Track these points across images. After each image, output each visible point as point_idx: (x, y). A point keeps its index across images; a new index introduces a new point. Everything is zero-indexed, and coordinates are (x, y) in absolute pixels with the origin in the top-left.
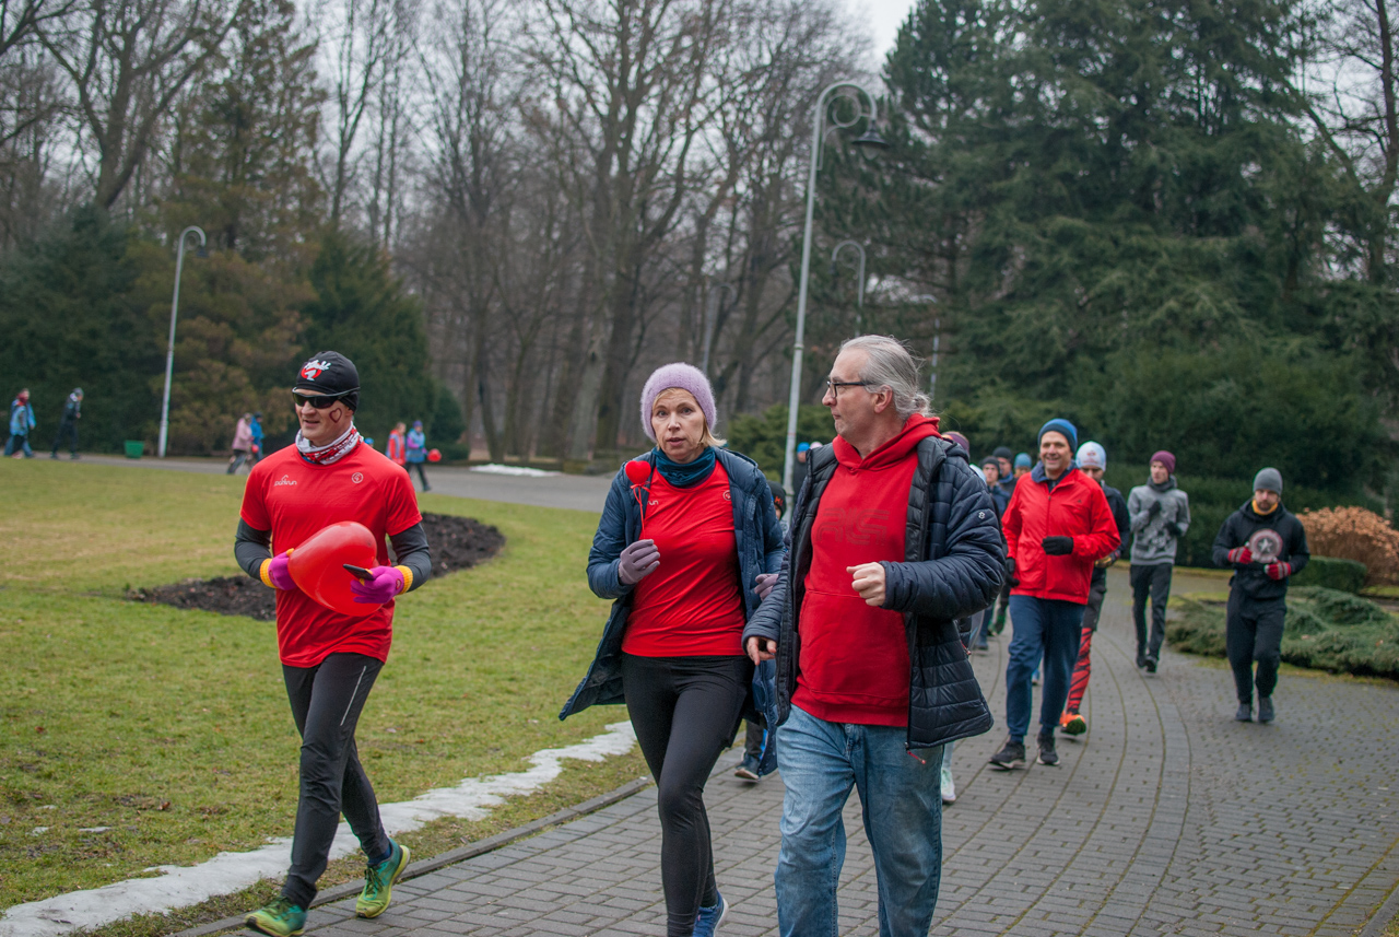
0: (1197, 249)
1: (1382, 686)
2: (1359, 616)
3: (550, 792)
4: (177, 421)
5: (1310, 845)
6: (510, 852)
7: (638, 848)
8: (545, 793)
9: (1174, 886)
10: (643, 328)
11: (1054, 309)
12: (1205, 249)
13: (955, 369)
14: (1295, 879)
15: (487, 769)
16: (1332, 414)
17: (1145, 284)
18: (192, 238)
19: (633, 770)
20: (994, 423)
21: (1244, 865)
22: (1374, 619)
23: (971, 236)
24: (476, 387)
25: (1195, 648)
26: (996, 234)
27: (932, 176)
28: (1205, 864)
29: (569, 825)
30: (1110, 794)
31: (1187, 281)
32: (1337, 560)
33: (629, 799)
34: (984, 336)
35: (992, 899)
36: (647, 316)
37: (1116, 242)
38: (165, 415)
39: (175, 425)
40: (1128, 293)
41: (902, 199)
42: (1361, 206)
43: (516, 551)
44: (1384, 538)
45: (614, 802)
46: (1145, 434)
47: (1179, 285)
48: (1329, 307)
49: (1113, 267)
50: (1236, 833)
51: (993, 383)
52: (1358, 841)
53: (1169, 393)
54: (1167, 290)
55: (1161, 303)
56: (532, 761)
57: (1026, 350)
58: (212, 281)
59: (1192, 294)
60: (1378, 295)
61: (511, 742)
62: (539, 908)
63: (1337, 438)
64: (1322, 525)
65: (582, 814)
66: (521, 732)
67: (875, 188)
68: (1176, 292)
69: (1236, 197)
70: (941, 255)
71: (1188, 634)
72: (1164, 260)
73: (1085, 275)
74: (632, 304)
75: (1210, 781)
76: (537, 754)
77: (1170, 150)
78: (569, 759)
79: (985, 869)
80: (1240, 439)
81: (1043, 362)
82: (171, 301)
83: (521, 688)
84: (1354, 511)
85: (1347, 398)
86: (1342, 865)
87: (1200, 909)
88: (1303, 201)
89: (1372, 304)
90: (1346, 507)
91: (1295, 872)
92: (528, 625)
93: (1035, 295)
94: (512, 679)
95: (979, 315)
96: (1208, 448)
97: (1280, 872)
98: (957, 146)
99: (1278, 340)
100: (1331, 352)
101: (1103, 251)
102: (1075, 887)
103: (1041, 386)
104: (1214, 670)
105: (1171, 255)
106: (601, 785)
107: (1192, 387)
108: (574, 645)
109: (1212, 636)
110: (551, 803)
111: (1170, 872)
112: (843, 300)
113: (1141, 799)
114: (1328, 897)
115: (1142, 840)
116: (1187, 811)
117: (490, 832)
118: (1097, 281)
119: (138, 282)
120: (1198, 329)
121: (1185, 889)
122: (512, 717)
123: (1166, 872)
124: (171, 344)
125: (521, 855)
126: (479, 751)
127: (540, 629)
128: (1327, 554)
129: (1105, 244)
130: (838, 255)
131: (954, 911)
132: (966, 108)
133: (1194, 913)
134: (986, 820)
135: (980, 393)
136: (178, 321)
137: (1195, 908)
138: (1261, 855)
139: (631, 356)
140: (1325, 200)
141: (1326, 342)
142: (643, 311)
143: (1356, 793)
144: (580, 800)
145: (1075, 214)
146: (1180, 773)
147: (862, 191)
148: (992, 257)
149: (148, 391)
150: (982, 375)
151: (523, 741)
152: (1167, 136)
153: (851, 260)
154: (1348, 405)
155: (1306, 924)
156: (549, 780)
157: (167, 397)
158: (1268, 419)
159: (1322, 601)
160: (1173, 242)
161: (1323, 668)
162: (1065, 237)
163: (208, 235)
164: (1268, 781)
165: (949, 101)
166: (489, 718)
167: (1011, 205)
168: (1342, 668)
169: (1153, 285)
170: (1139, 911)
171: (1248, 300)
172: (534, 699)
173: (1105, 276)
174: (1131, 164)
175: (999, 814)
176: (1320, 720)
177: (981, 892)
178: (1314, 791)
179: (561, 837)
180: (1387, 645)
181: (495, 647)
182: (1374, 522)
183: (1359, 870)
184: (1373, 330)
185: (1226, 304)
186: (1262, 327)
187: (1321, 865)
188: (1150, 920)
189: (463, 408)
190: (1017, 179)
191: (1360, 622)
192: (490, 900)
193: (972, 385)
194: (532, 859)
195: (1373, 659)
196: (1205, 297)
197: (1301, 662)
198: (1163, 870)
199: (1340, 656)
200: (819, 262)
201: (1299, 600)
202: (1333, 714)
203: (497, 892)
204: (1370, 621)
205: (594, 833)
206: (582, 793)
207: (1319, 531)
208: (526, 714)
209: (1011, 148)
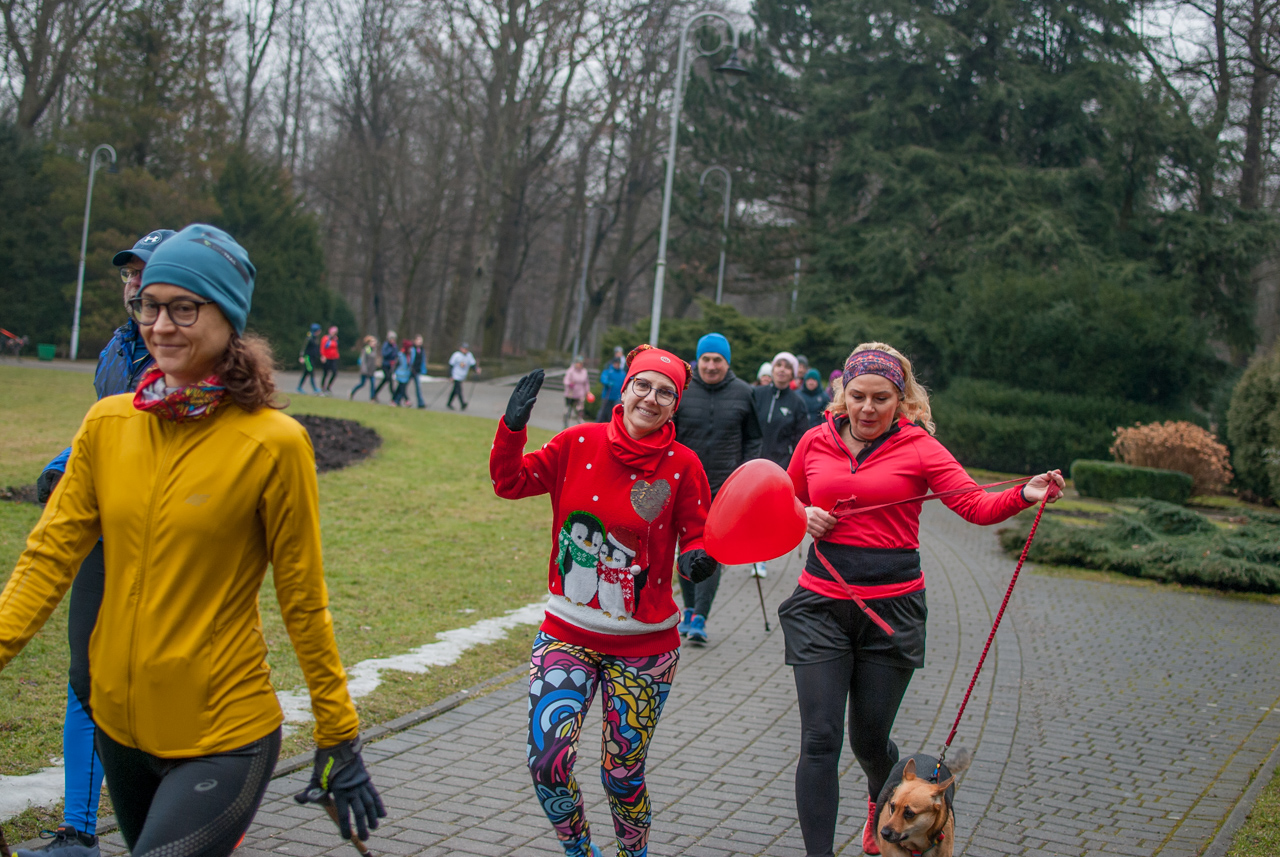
0: (1040, 179)
1: (1209, 595)
2: (1187, 527)
3: (363, 707)
4: (88, 326)
5: (1139, 768)
7: (444, 771)
9: (1000, 817)
10: (527, 246)
11: (906, 232)
12: (1047, 178)
13: (813, 287)
14: (1124, 807)
16: (1163, 334)
17: (991, 210)
18: (104, 156)
19: (455, 682)
20: (848, 338)
21: (1072, 792)
22: (1202, 530)
23: (831, 164)
24: (372, 299)
26: (853, 162)
27: (794, 107)
28: (1032, 790)
30: (939, 710)
31: (1031, 208)
32: (1166, 472)
33: (447, 714)
34: (840, 257)
36: (530, 235)
37: (964, 171)
38: (77, 321)
39: (86, 330)
40: (975, 218)
41: (766, 127)
42: (1194, 142)
43: (390, 452)
44: (1210, 451)
45: (430, 718)
46: (988, 350)
47: (1023, 212)
48: (1162, 234)
49: (962, 193)
50: (1065, 755)
51: (848, 300)
52: (1188, 764)
53: (1011, 313)
54: (1011, 216)
55: (1006, 228)
57: (879, 271)
58: (122, 196)
59: (1034, 221)
60: (1207, 225)
62: (324, 843)
63: (1167, 357)
64: (1153, 438)
65: (394, 731)
66: (349, 640)
67: (741, 118)
69: (1078, 132)
70: (802, 181)
72: (1009, 188)
73: (935, 201)
74: (516, 223)
75: (1040, 697)
76: (360, 664)
77: (1016, 86)
78: (391, 670)
80: (1077, 356)
81: (895, 282)
82: (83, 214)
83: (361, 592)
84: (1182, 426)
85: (1177, 319)
86: (1172, 791)
87: (1025, 843)
88: (1140, 136)
89: (1202, 233)
90: (1175, 421)
91: (1124, 799)
92: (386, 526)
93: (888, 219)
94: (355, 583)
95: (836, 237)
96: (1047, 364)
97: (1109, 799)
98: (819, 79)
99: (1115, 265)
100: (1163, 277)
101: (952, 179)
103: (893, 305)
104: (1047, 578)
105: (1015, 184)
106: (419, 699)
107: (1033, 308)
108: (426, 547)
109: (1047, 545)
111: (997, 800)
112: (710, 221)
114: (1157, 829)
116: (1016, 730)
117: (292, 751)
118: (946, 207)
119: (53, 195)
120: (1040, 254)
121: (1011, 820)
122: (345, 623)
123: (992, 800)
124: (83, 254)
127: (396, 530)
128: (1156, 465)
129: (955, 172)
130: (706, 180)
131: (767, 846)
132: (828, 44)
133: (1020, 848)
135: (835, 309)
136: (90, 233)
138: (1090, 780)
139: (515, 272)
140: (1159, 135)
141: (1159, 268)
142: (527, 231)
143: (1186, 710)
144: (393, 716)
145: (927, 144)
146: (1011, 688)
147: (729, 120)
148: (849, 184)
149: (61, 298)
150: (838, 293)
151: (349, 649)
152: (1014, 73)
153: (717, 184)
154: (1178, 326)
156: (365, 694)
157: (78, 304)
158: (1103, 338)
159: (1152, 512)
160: (1018, 172)
161: (1152, 578)
162: (917, 166)
163: (120, 154)
164: (1099, 695)
165: (812, 37)
167: (867, 135)
168: (1170, 577)
169: (999, 211)
171: (1086, 226)
172: (373, 604)
173: (954, 202)
174: (980, 100)
176: (1149, 631)
178: (1144, 707)
181: (347, 549)
182: (1201, 436)
183: (1189, 797)
184: (1202, 257)
185: (1066, 230)
186: (1101, 253)
187: (1150, 791)
189: (359, 319)
190: (873, 111)
191: (1187, 533)
192: (273, 832)
193: (828, 302)
195: (1200, 569)
196: (1047, 223)
197: (1132, 571)
198: (989, 797)
199: (1170, 566)
200: (688, 186)
201: (1130, 510)
202: (1162, 624)
203: (283, 822)
204: (1198, 531)
205: (401, 753)
206: (397, 708)
207: (1149, 444)
208: (359, 621)
209: (869, 82)
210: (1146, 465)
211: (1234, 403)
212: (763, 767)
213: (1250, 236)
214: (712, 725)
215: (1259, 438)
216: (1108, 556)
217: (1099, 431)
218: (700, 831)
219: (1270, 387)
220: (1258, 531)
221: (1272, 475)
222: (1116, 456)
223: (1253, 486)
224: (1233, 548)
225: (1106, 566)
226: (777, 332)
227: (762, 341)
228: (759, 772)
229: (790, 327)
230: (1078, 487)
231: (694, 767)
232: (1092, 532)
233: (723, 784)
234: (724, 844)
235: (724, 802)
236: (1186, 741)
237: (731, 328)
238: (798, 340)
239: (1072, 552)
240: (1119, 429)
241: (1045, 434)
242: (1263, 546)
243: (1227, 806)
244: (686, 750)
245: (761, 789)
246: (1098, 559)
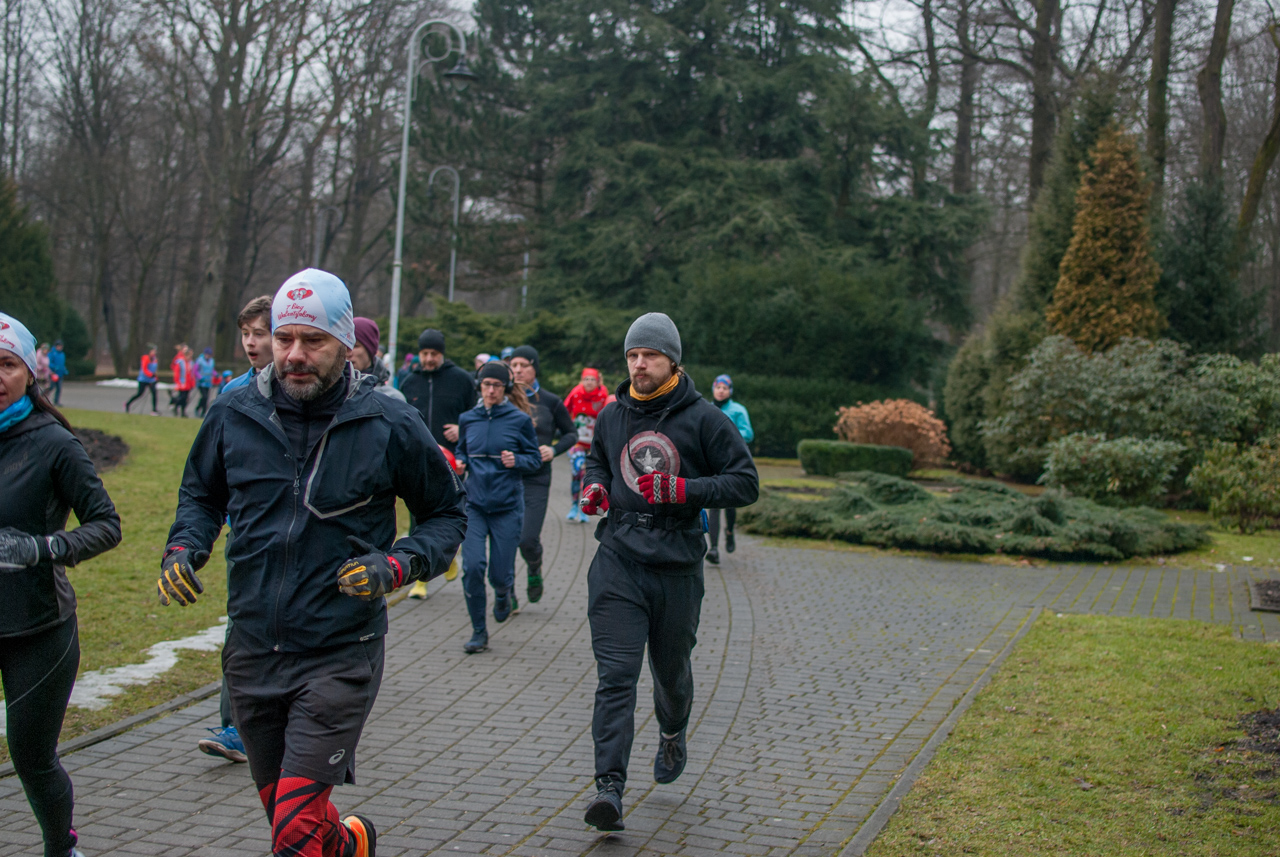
0: (759, 170)
1: (925, 558)
2: (905, 496)
3: (166, 681)
5: (858, 702)
6: (129, 738)
8: (162, 682)
9: (736, 743)
10: (257, 249)
11: (632, 226)
12: (766, 169)
13: (542, 282)
14: (844, 732)
15: (108, 662)
16: (882, 317)
17: (713, 202)
20: (579, 331)
21: (799, 722)
22: (918, 499)
23: (556, 160)
24: (101, 307)
25: (760, 529)
26: (578, 158)
27: (520, 107)
28: (763, 722)
29: (185, 711)
31: (751, 199)
32: (887, 447)
34: (569, 252)
35: (572, 762)
36: (259, 239)
37: (686, 164)
40: (698, 210)
41: (492, 126)
42: (905, 130)
43: (139, 458)
44: (927, 426)
46: (715, 338)
47: (744, 202)
48: (878, 220)
49: (684, 186)
50: (793, 693)
51: (577, 294)
52: (901, 697)
53: (736, 301)
54: (733, 208)
55: (728, 219)
56: (150, 653)
57: (607, 264)
59: (755, 211)
60: (920, 210)
61: (131, 636)
62: (155, 789)
63: (886, 338)
64: (874, 416)
65: (197, 700)
66: (140, 627)
67: (468, 118)
68: (741, 209)
69: (794, 123)
70: (529, 178)
71: (753, 517)
72: (730, 180)
73: (659, 194)
74: (245, 227)
75: (770, 648)
76: (155, 646)
77: (735, 80)
78: (185, 649)
79: (567, 735)
80: (800, 341)
81: (622, 274)
83: (141, 586)
84: (901, 403)
85: (894, 302)
86: (886, 718)
87: (759, 762)
88: (854, 126)
89: (915, 218)
90: (894, 399)
91: (844, 726)
92: (149, 527)
93: (614, 213)
94: (133, 578)
95: (564, 232)
96: (772, 349)
97: (831, 726)
98: (542, 78)
99: (834, 251)
100: (880, 261)
101: (675, 173)
102: (648, 748)
103: (621, 296)
104: (776, 549)
105: (736, 175)
106: (214, 672)
107: (757, 295)
109: (775, 518)
110: (167, 691)
111: (733, 730)
112: (440, 220)
113: (708, 667)
114: (872, 747)
115: (709, 703)
116: (749, 676)
117: (110, 720)
118: (670, 200)
120: (762, 242)
121: (746, 745)
122: (132, 613)
123: (729, 731)
125: (138, 740)
126: (100, 646)
127: (160, 530)
128: (878, 442)
129: (677, 166)
130: (434, 179)
132: (550, 43)
133: (755, 766)
134: (568, 690)
135: (565, 303)
137: (754, 762)
138: (815, 713)
139: (246, 276)
140: (873, 125)
141: (875, 252)
142: (256, 234)
143: (900, 654)
144: (194, 687)
145: (650, 139)
146: (744, 642)
147: (455, 122)
148: (574, 179)
150: (568, 286)
151: (143, 634)
152: (732, 68)
153: (446, 183)
154: (895, 308)
155: (853, 772)
156: (166, 670)
158: (824, 322)
159: (873, 484)
160: (739, 164)
161: (873, 544)
162: (640, 160)
164: (823, 646)
165: (534, 37)
166: (110, 615)
168: (890, 543)
169: (721, 202)
170: (705, 766)
171: (806, 215)
173: (677, 195)
174: (700, 94)
175: (580, 685)
176: (869, 590)
177: (563, 756)
178: (863, 653)
179: (178, 722)
180: (929, 521)
182: (920, 412)
183: (901, 722)
184: (916, 240)
185: (786, 219)
186: (820, 240)
187: (867, 719)
188: (714, 774)
189: (89, 328)
190: (596, 108)
191: (906, 502)
193: (559, 295)
194: (150, 744)
195: (917, 534)
196: (767, 213)
197: (854, 539)
198: (726, 729)
199: (888, 533)
200: (417, 186)
201: (853, 485)
202: (881, 584)
203: (116, 775)
204: (915, 500)
205: (207, 717)
206: (197, 681)
207: (871, 422)
208: (146, 610)
209: (591, 79)
210: (868, 442)
211: (950, 380)
212: (528, 714)
213: (962, 220)
214: (480, 683)
215: (974, 412)
216: (832, 525)
217: (824, 411)
218: (479, 765)
219: (983, 363)
220: (970, 497)
221: (987, 446)
222: (840, 435)
223: (970, 458)
224: (947, 514)
225: (831, 535)
226: (510, 327)
227: (495, 336)
228: (525, 718)
229: (522, 322)
230: (805, 466)
231: (467, 716)
232: (817, 505)
233: (494, 728)
234: (501, 774)
235: (497, 742)
236: (900, 678)
237: (464, 324)
238: (531, 334)
239: (798, 524)
240: (842, 409)
241: (773, 416)
242: (975, 511)
243: (933, 727)
244: (458, 703)
245: (528, 731)
246: (823, 529)
